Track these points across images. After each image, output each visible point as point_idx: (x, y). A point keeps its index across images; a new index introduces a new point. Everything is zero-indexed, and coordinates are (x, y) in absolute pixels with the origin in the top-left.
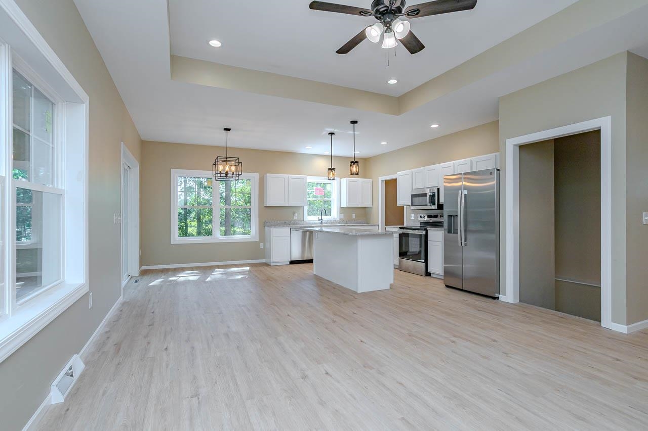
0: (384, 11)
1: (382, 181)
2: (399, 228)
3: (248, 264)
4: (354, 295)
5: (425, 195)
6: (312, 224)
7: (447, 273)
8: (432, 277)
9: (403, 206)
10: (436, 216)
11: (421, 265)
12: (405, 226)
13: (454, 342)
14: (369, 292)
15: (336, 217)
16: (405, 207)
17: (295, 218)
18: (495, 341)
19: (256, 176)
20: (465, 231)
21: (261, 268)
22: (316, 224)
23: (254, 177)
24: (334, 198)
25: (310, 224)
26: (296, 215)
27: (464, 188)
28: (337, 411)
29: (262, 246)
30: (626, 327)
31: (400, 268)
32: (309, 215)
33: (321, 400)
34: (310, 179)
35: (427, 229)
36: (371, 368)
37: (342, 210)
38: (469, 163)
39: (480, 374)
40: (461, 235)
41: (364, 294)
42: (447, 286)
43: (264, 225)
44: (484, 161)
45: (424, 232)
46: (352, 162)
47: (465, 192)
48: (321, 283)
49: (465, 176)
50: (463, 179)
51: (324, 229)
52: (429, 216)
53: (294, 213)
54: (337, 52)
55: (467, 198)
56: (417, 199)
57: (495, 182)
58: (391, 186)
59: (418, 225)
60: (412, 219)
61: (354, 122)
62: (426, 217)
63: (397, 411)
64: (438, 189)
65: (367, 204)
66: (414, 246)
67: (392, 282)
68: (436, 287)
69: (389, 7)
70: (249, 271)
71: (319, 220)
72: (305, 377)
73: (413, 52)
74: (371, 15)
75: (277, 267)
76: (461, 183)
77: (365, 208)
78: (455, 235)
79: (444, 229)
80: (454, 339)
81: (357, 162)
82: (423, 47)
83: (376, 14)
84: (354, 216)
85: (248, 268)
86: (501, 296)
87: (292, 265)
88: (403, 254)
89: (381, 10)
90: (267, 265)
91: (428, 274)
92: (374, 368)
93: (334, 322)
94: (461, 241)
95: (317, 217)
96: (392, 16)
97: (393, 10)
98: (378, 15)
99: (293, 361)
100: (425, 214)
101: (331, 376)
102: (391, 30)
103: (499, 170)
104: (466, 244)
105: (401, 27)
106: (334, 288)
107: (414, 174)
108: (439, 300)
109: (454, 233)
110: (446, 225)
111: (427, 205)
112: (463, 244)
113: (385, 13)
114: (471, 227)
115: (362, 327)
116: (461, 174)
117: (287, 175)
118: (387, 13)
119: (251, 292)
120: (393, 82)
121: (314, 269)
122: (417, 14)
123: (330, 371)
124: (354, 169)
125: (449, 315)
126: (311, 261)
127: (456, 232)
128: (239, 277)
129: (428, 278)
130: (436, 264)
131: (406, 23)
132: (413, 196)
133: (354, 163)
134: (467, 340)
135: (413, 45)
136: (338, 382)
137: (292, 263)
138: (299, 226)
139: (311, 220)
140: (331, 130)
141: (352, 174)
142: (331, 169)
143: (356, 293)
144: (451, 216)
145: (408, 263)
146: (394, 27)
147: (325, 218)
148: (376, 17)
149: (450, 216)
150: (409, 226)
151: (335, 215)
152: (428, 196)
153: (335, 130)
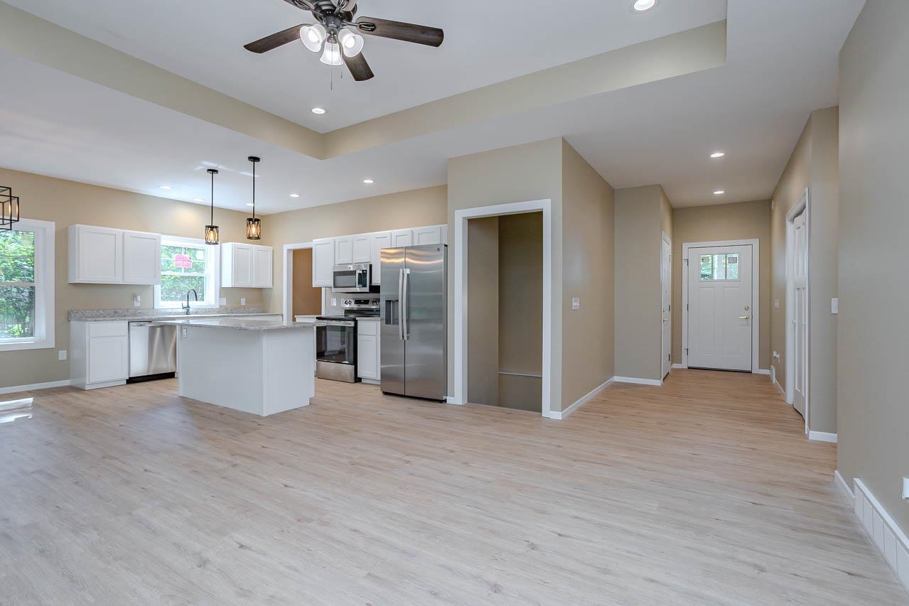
0: (328, 10)
1: (289, 250)
2: (317, 318)
3: (29, 392)
4: (257, 420)
5: (353, 273)
6: (170, 314)
7: (385, 376)
8: (363, 383)
9: (321, 288)
10: (366, 302)
11: (347, 368)
12: (323, 315)
13: (408, 462)
14: (281, 413)
15: (213, 302)
16: (323, 290)
17: (137, 304)
18: (452, 451)
19: (51, 227)
20: (408, 321)
21: (64, 397)
22: (178, 314)
23: (44, 229)
24: (210, 273)
25: (166, 313)
26: (139, 298)
27: (406, 265)
28: (272, 597)
29: (62, 355)
30: (560, 413)
31: (319, 375)
32: (163, 299)
33: (242, 589)
34: (167, 241)
35: (357, 319)
36: (310, 520)
37: (224, 292)
38: (410, 234)
39: (446, 493)
40: (402, 325)
41: (273, 418)
42: (386, 393)
43: (66, 316)
44: (428, 234)
45: (352, 324)
46: (250, 220)
47: (408, 271)
48: (195, 409)
49: (407, 251)
50: (406, 255)
51: (192, 322)
52: (358, 302)
53: (135, 297)
54: (245, 46)
55: (410, 277)
56: (341, 279)
57: (442, 260)
58: (302, 259)
59: (341, 314)
60: (334, 305)
61: (255, 159)
62: (353, 303)
63: (359, 568)
64: (371, 266)
65: (266, 283)
66: (334, 343)
67: (313, 395)
68: (370, 396)
69: (335, 8)
70: (33, 404)
71: (183, 308)
72: (203, 563)
73: (358, 78)
74: (309, 9)
75: (100, 391)
76: (402, 260)
77: (260, 289)
78: (395, 326)
79: (381, 320)
80: (407, 458)
81: (258, 220)
82: (372, 76)
83: (315, 10)
84: (243, 302)
85: (31, 400)
86: (448, 398)
87: (133, 386)
88: (321, 355)
89: (324, 8)
90: (78, 389)
91: (358, 380)
92: (313, 520)
93: (235, 465)
94: (403, 333)
95: (181, 302)
96: (338, 21)
97: (340, 13)
98: (318, 13)
99: (174, 544)
100: (351, 298)
101: (250, 549)
102: (336, 41)
103: (446, 246)
104: (408, 337)
105: (351, 41)
106: (222, 414)
107: (337, 244)
108: (380, 412)
109: (393, 323)
110: (383, 313)
111: (355, 287)
112: (405, 338)
113: (329, 15)
114: (414, 315)
115: (281, 466)
116: (402, 248)
117: (119, 231)
118: (332, 14)
119: (49, 444)
120: (318, 111)
121: (179, 388)
122: (372, 30)
123: (245, 541)
124: (254, 230)
125: (395, 429)
126: (171, 375)
127: (396, 322)
128: (11, 419)
129: (358, 385)
130: (370, 365)
131: (359, 37)
132: (336, 274)
133: (253, 220)
134: (423, 457)
135: (360, 70)
136: (264, 554)
137: (131, 381)
138: (147, 318)
139: (167, 306)
140: (213, 166)
141: (250, 238)
142: (212, 228)
143: (259, 417)
144: (390, 301)
145: (330, 367)
146: (342, 38)
147: (194, 304)
148: (315, 15)
149: (388, 302)
150: (329, 315)
151: (211, 298)
152: (357, 275)
153: (220, 167)
